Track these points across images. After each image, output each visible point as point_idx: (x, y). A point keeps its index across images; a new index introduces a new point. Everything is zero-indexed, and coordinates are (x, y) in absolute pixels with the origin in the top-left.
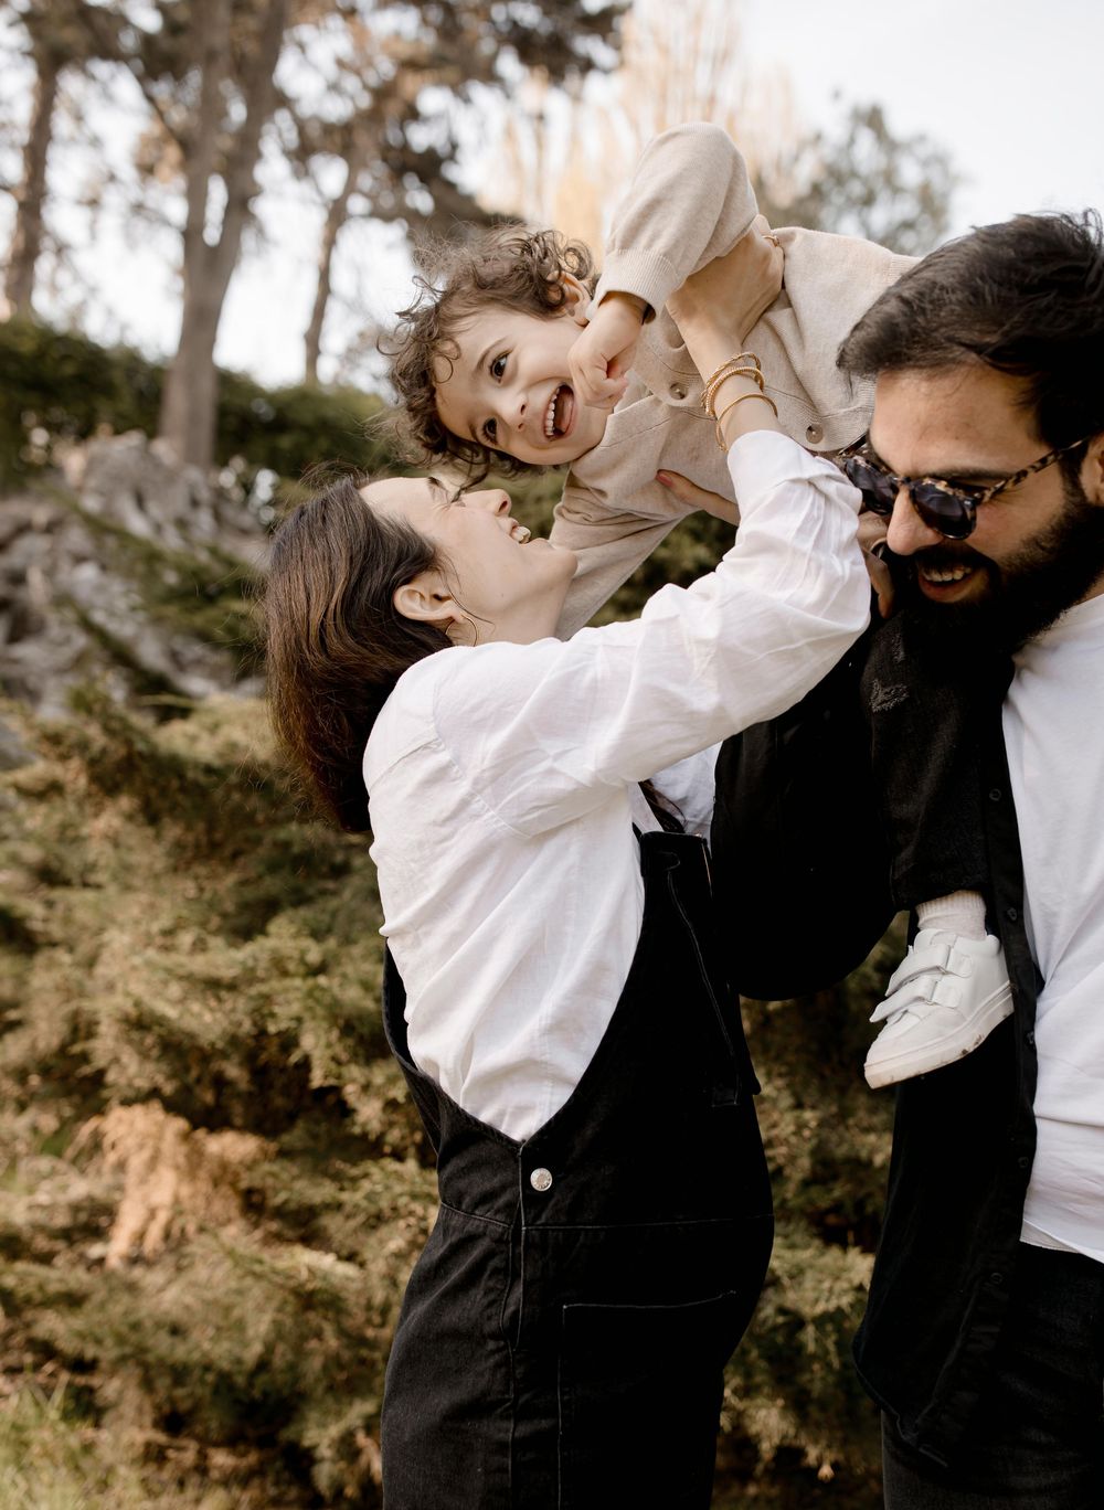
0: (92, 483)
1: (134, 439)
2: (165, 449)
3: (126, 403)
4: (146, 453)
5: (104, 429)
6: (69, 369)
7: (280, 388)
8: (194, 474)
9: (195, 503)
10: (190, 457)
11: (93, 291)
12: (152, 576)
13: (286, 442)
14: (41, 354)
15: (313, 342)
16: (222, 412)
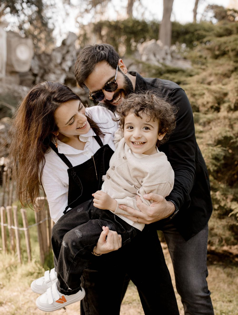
0: (145, 52)
1: (153, 41)
2: (159, 42)
3: (151, 33)
4: (156, 44)
5: (147, 39)
6: (139, 28)
7: (186, 24)
8: (166, 47)
9: (167, 54)
10: (165, 44)
11: (146, 8)
12: (149, 71)
13: (187, 37)
14: (133, 26)
15: (195, 12)
16: (173, 32)
